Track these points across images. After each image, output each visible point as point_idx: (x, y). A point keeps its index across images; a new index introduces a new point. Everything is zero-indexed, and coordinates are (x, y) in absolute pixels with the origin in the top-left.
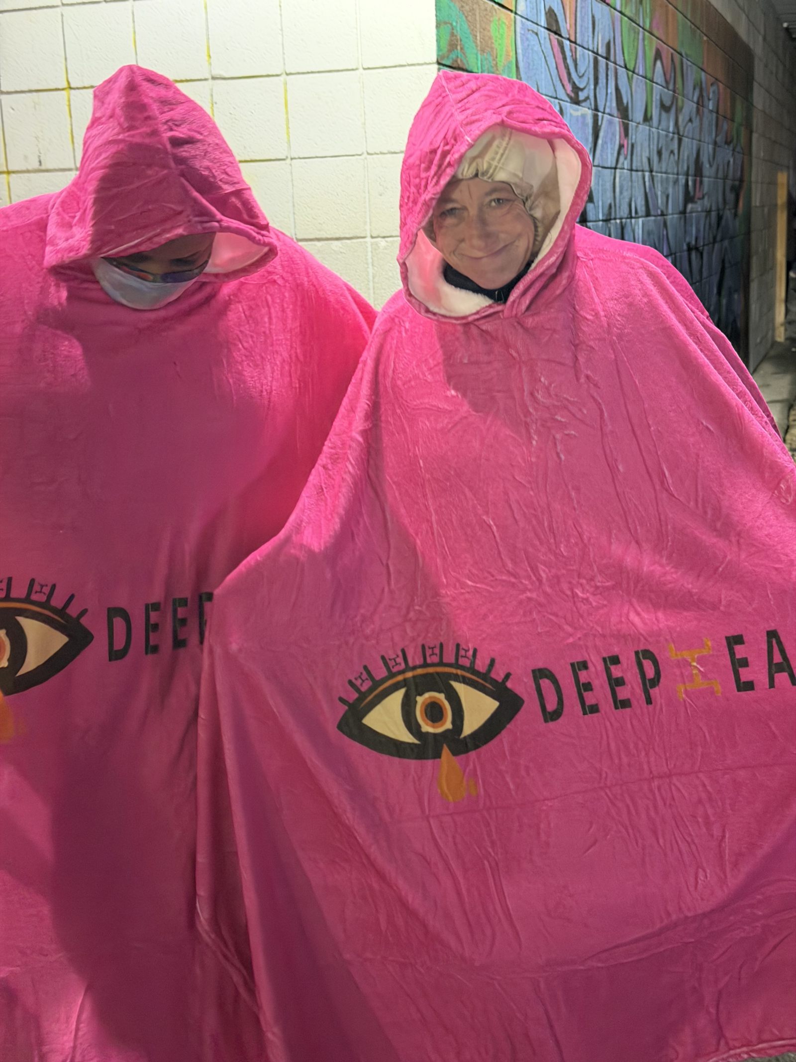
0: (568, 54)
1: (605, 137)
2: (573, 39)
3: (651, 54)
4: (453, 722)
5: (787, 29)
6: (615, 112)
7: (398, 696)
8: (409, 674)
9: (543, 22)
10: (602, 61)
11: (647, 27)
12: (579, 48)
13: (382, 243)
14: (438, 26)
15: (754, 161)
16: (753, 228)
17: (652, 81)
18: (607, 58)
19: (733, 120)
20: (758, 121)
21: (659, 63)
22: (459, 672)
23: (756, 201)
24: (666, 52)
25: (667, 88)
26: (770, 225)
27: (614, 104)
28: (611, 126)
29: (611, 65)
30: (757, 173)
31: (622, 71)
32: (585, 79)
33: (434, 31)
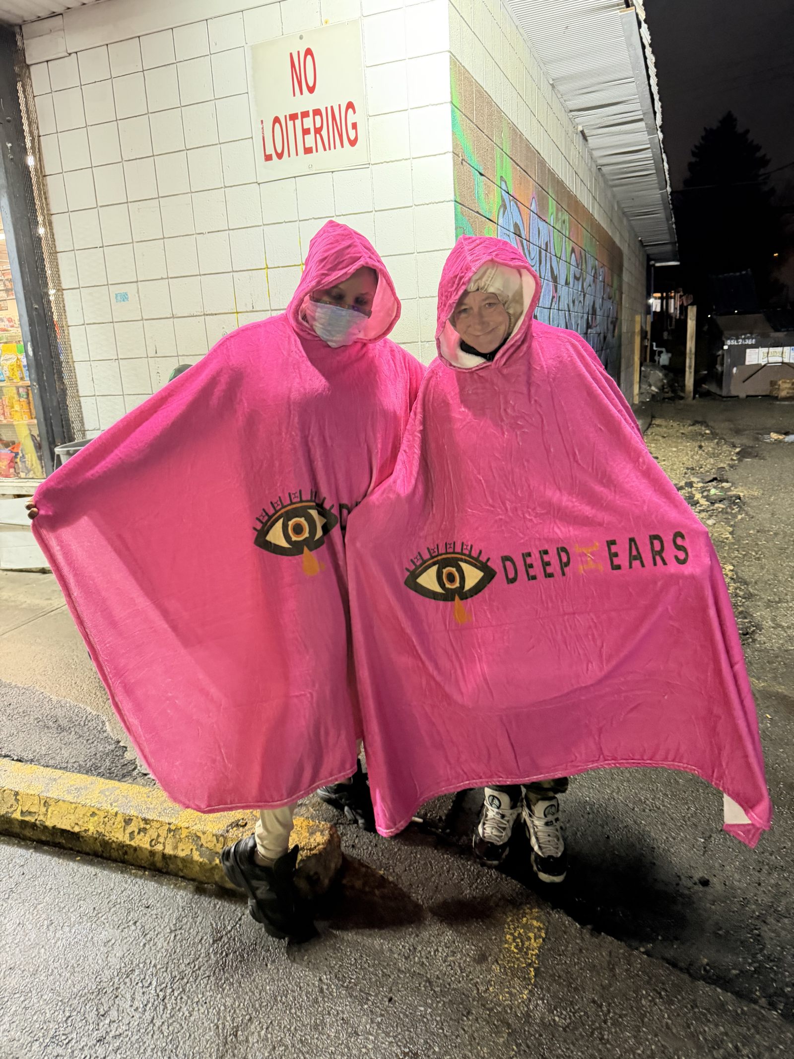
0: (526, 247)
1: (545, 291)
2: (528, 239)
3: (569, 250)
4: (460, 583)
5: (641, 241)
6: (550, 279)
7: (435, 569)
8: (439, 558)
9: (512, 230)
10: (543, 252)
11: (567, 235)
12: (531, 245)
13: (427, 345)
14: (456, 229)
15: (623, 308)
16: (623, 343)
17: (570, 264)
18: (546, 251)
19: (612, 287)
20: (625, 288)
21: (573, 255)
22: (463, 557)
23: (624, 329)
24: (577, 249)
25: (578, 267)
26: (631, 342)
27: (550, 275)
28: (547, 287)
29: (548, 254)
30: (625, 316)
31: (553, 258)
32: (534, 260)
33: (454, 231)
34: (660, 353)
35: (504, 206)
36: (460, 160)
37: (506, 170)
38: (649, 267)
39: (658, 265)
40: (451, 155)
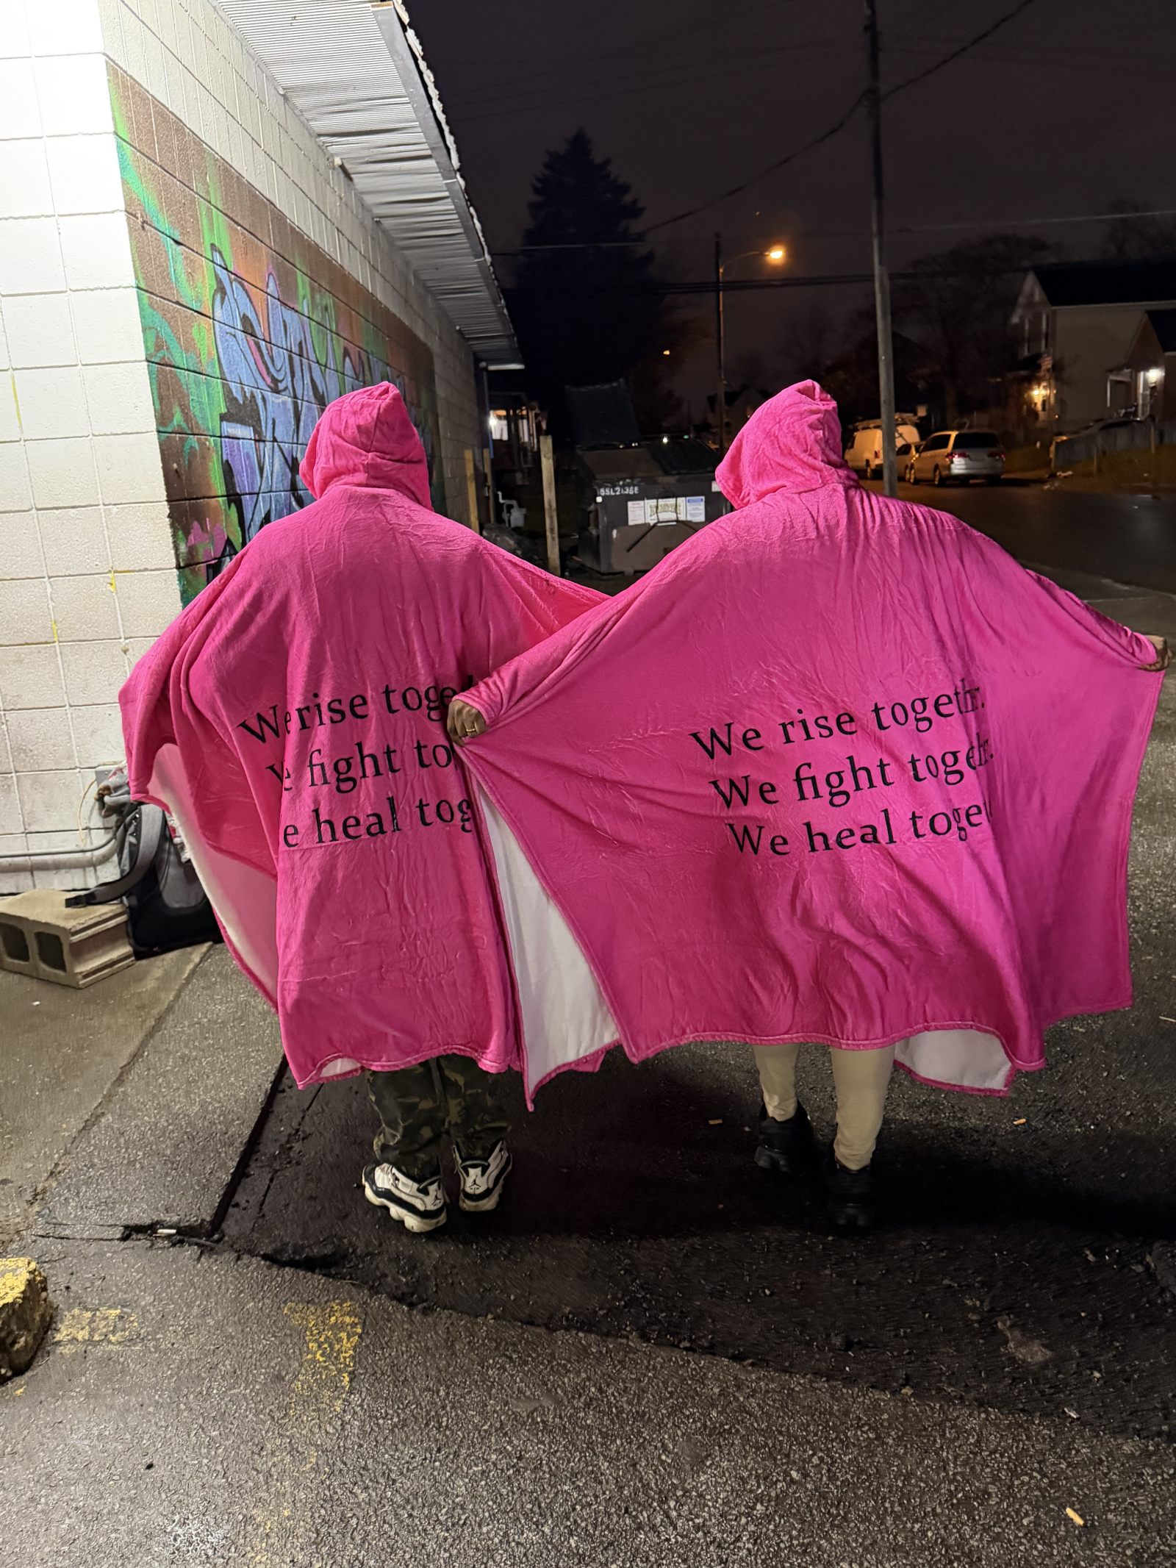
0: (265, 352)
1: (306, 421)
2: (268, 339)
3: (340, 352)
5: (460, 331)
6: (313, 400)
9: (240, 327)
10: (296, 359)
11: (334, 328)
12: (274, 348)
13: (114, 509)
14: (144, 331)
15: (443, 442)
16: (447, 494)
17: (343, 374)
18: (301, 355)
19: (419, 405)
20: (441, 407)
21: (347, 360)
23: (448, 473)
24: (352, 350)
25: (357, 379)
26: (463, 493)
27: (311, 393)
29: (305, 361)
30: (446, 451)
31: (314, 366)
32: (282, 373)
33: (141, 334)
34: (510, 507)
35: (221, 290)
36: (139, 223)
37: (217, 232)
38: (478, 373)
39: (492, 368)
40: (123, 216)
